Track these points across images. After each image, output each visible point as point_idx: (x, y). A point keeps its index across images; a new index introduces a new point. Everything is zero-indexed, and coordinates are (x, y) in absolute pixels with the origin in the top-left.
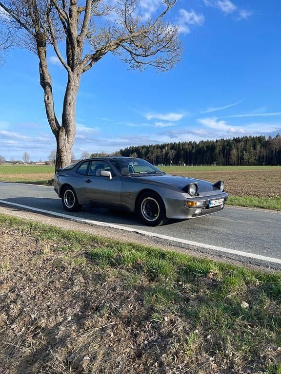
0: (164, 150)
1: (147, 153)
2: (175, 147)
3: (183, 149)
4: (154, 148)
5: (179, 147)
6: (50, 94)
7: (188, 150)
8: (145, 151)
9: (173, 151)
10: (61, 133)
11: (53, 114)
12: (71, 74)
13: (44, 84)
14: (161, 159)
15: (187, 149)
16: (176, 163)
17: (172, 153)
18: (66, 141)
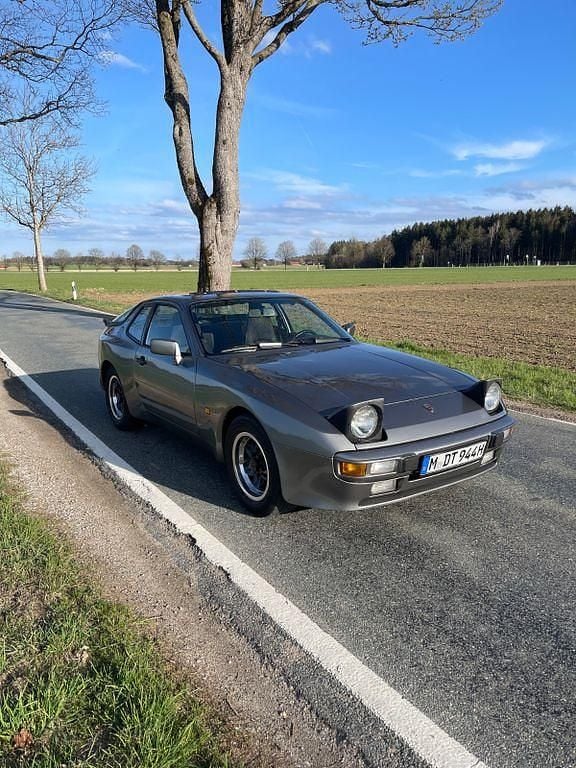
0: (492, 230)
1: (451, 237)
2: (519, 221)
3: (538, 226)
4: (468, 226)
5: (528, 221)
6: (185, 121)
7: (551, 228)
8: (448, 233)
9: (513, 231)
10: (207, 212)
11: (192, 170)
12: (226, 68)
13: (173, 98)
14: (485, 250)
15: (546, 226)
16: (517, 259)
17: (511, 236)
18: (219, 231)
